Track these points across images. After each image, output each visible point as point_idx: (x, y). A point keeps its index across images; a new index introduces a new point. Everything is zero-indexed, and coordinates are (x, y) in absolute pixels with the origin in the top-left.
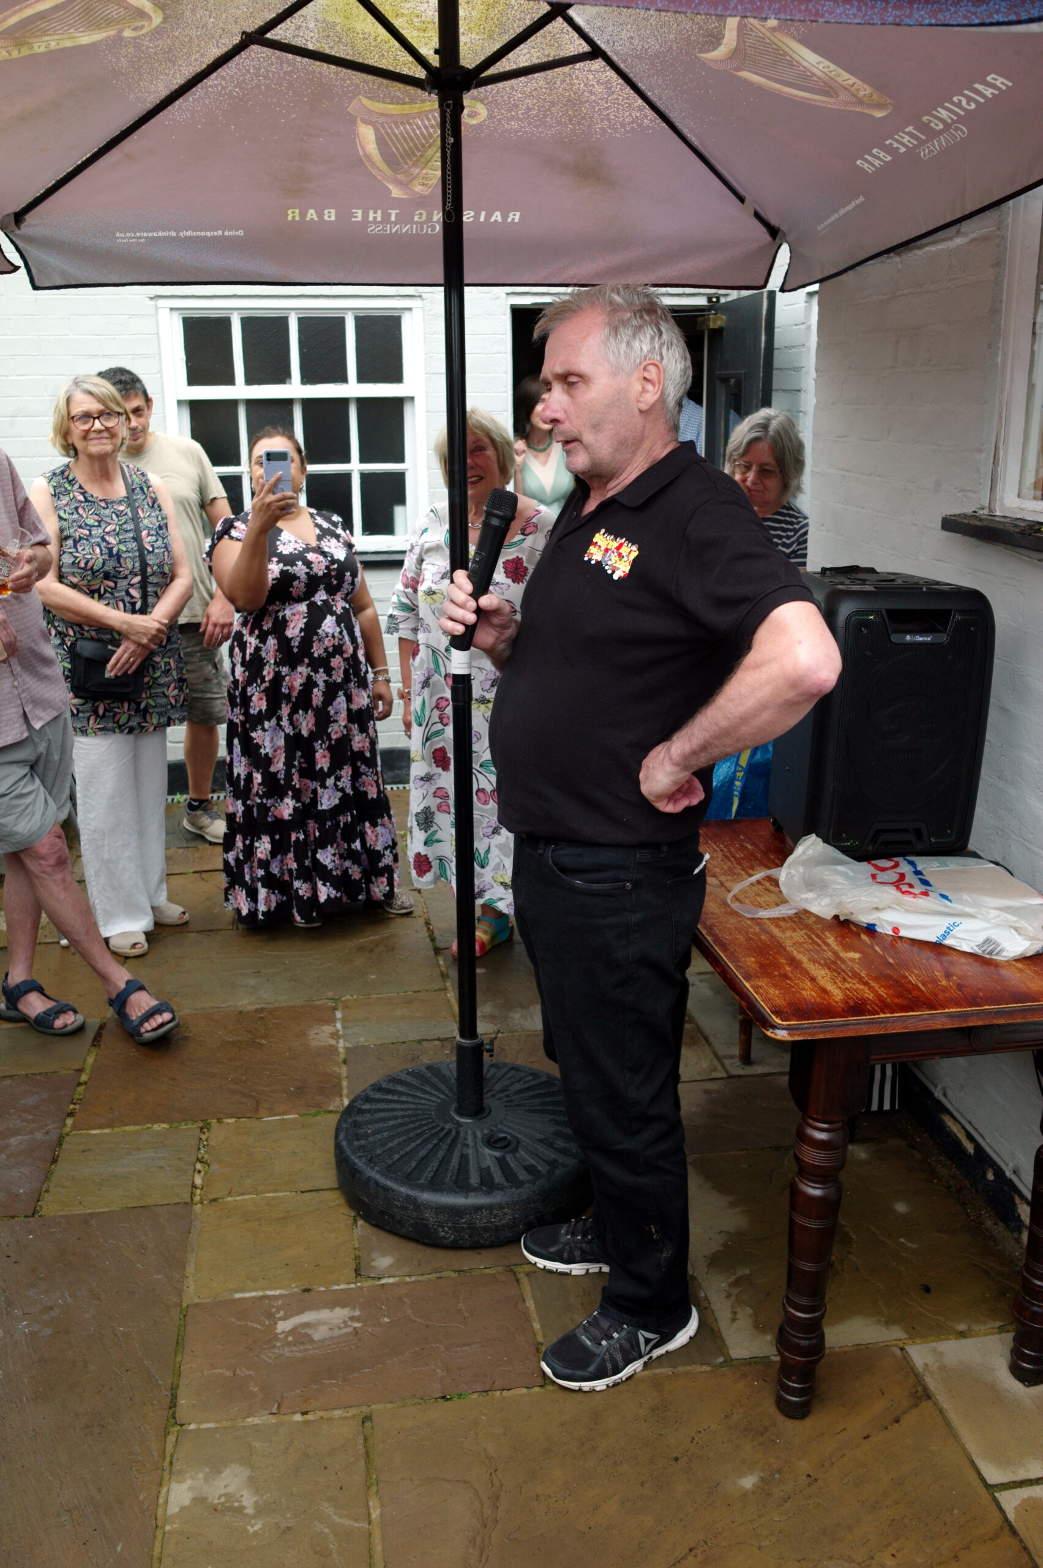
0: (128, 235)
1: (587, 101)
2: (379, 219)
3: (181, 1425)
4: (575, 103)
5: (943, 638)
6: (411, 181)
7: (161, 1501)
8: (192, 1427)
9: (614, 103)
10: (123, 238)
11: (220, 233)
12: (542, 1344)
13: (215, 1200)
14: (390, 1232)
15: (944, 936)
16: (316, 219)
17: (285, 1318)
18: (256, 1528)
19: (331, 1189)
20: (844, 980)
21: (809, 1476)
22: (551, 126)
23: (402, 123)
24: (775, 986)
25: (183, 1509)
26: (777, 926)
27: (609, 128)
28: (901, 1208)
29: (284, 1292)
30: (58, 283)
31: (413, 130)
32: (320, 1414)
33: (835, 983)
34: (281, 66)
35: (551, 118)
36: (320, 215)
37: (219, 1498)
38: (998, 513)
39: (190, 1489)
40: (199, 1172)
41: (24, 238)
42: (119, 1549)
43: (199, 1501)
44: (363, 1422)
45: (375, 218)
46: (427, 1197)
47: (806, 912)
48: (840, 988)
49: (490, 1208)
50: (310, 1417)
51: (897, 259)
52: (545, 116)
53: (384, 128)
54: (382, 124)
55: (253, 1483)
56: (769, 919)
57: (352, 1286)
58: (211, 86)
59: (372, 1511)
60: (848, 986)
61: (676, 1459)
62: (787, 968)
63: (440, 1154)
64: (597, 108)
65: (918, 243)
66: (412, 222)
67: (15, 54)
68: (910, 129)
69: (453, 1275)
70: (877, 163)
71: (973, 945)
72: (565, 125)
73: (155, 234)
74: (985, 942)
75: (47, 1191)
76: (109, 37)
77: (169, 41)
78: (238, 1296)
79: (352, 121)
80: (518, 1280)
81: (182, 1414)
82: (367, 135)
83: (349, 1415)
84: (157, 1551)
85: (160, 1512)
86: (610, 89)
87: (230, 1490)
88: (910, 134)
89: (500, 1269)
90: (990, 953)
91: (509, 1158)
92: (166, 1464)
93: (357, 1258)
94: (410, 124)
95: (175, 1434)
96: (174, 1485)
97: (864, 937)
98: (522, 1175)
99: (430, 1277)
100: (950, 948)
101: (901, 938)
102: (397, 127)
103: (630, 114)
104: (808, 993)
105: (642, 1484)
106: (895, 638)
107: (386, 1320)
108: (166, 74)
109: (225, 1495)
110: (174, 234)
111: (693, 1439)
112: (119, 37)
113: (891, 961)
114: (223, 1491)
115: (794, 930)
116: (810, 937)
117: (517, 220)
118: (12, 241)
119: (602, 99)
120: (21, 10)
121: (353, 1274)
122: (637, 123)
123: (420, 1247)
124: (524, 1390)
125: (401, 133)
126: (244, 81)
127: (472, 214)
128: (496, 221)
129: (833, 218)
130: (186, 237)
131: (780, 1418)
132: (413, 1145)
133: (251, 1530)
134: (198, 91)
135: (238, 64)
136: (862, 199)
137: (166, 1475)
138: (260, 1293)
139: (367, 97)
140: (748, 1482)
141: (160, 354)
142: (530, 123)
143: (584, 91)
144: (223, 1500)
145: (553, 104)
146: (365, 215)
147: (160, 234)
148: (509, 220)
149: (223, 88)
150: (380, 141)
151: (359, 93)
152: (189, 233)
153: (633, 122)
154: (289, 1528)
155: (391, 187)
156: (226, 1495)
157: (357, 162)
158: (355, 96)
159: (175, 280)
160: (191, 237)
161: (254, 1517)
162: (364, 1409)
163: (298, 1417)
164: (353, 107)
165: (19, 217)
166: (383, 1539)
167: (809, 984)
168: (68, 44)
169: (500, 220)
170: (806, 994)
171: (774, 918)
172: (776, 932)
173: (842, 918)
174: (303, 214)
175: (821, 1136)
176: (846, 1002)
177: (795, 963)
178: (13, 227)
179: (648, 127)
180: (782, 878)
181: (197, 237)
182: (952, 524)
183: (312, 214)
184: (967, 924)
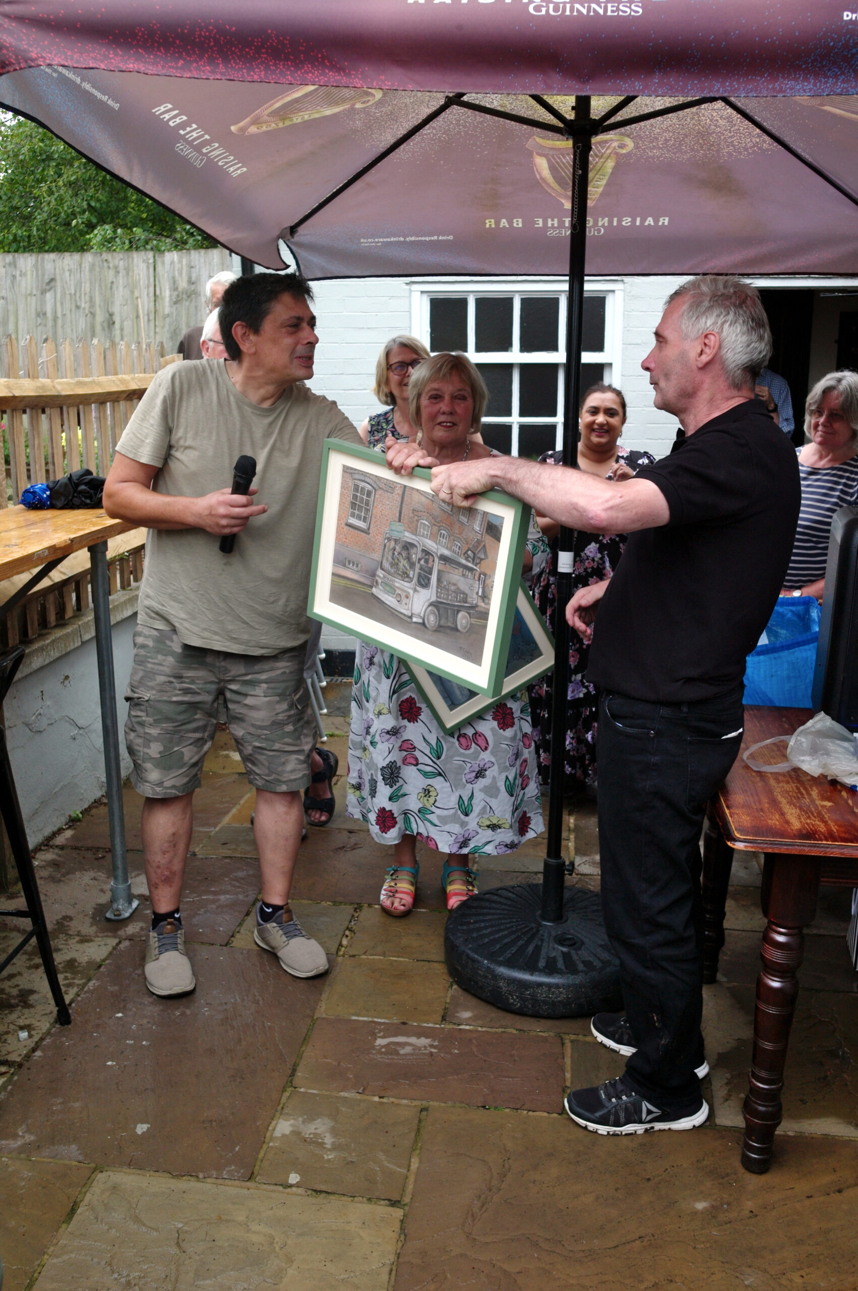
0: (370, 240)
1: (714, 132)
2: (556, 225)
3: (295, 1088)
4: (704, 134)
7: (270, 1128)
8: (302, 1090)
9: (736, 133)
10: (365, 242)
11: (436, 238)
12: (568, 1088)
13: (354, 956)
14: (475, 995)
16: (507, 226)
17: (383, 1037)
18: (330, 1157)
19: (440, 962)
20: (809, 817)
21: (752, 1212)
22: (686, 152)
24: (748, 815)
25: (284, 1135)
26: (776, 779)
27: (734, 151)
29: (387, 1021)
30: (319, 276)
32: (392, 1100)
33: (800, 818)
34: (475, 118)
35: (686, 146)
36: (510, 222)
37: (310, 1134)
39: (291, 1125)
40: (347, 936)
41: (296, 244)
42: (237, 1149)
43: (296, 1133)
44: (421, 1111)
45: (553, 224)
46: (503, 970)
47: (799, 769)
48: (801, 822)
50: (385, 1100)
52: (680, 145)
53: (554, 159)
54: (552, 156)
55: (334, 1132)
56: (771, 773)
57: (438, 1026)
58: (425, 134)
59: (412, 1164)
60: (808, 821)
62: (766, 805)
63: (521, 943)
64: (722, 137)
67: (281, 125)
69: (514, 1032)
72: (698, 151)
73: (389, 240)
75: (238, 932)
76: (345, 110)
77: (390, 108)
78: (354, 1018)
79: (530, 155)
80: (563, 1044)
81: (297, 1081)
82: (541, 164)
83: (413, 1104)
84: (261, 1155)
85: (268, 1135)
86: (732, 122)
87: (318, 1131)
89: (552, 1034)
91: (573, 952)
92: (280, 1107)
93: (445, 1009)
95: (290, 1092)
96: (281, 1121)
97: (844, 794)
98: (581, 967)
99: (497, 1030)
102: (564, 157)
103: (751, 141)
104: (774, 821)
105: (617, 1190)
107: (456, 1051)
108: (391, 128)
109: (313, 1134)
110: (402, 239)
111: (667, 1169)
112: (352, 109)
113: (856, 810)
114: (313, 1131)
115: (788, 782)
116: (798, 788)
117: (666, 223)
118: (288, 246)
119: (726, 130)
120: (282, 98)
121: (440, 1019)
122: (757, 146)
123: (495, 1010)
124: (546, 1114)
126: (449, 130)
127: (630, 219)
128: (649, 225)
130: (411, 241)
132: (501, 934)
133: (326, 1157)
134: (417, 137)
135: (444, 118)
137: (277, 1114)
138: (370, 1019)
139: (539, 137)
140: (700, 1206)
141: (410, 327)
142: (668, 151)
143: (710, 125)
144: (312, 1136)
145: (686, 136)
146: (545, 222)
147: (392, 239)
148: (660, 224)
149: (434, 135)
150: (552, 168)
151: (534, 135)
152: (413, 239)
153: (754, 146)
154: (352, 1162)
155: (563, 201)
156: (315, 1134)
157: (536, 184)
158: (530, 136)
159: (401, 273)
160: (414, 241)
161: (330, 1150)
162: (424, 1103)
163: (376, 1099)
164: (529, 144)
165: (293, 230)
166: (416, 1181)
167: (777, 817)
168: (317, 116)
169: (652, 223)
170: (770, 821)
171: (776, 773)
172: (772, 782)
173: (829, 778)
174: (497, 223)
175: (781, 939)
176: (800, 830)
177: (774, 803)
178: (289, 237)
179: (767, 150)
180: (792, 743)
181: (419, 241)
183: (504, 223)
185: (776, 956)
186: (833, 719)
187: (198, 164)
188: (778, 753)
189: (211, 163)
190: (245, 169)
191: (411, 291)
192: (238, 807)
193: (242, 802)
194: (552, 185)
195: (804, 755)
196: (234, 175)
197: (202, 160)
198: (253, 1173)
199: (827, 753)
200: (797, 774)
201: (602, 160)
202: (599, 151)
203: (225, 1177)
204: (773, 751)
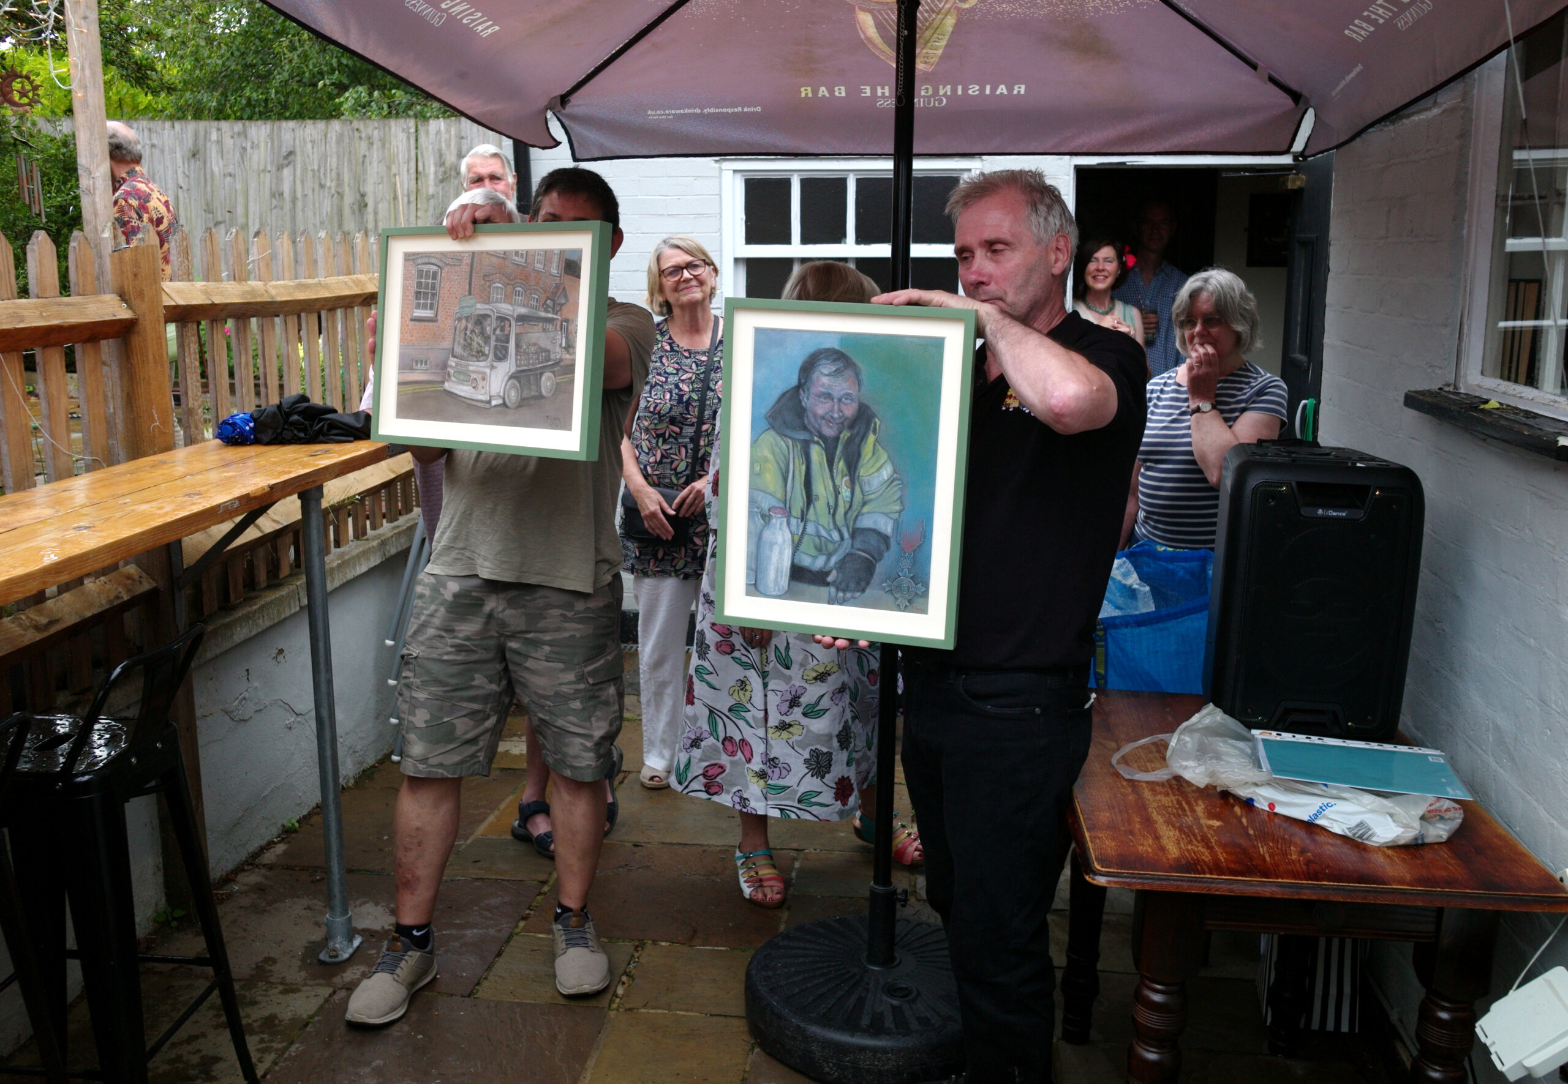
0: (659, 112)
2: (887, 94)
5: (1360, 514)
10: (654, 115)
11: (740, 109)
13: (630, 1010)
14: (782, 1062)
15: (1316, 816)
16: (827, 95)
19: (739, 1017)
20: (1190, 842)
22: (1043, 7)
24: (1113, 839)
26: (1153, 790)
27: (1102, 6)
30: (596, 155)
33: (1179, 844)
36: (831, 91)
38: (1462, 391)
40: (624, 983)
41: (569, 116)
45: (883, 93)
46: (815, 1030)
47: (1180, 777)
48: (1180, 848)
49: (875, 1050)
51: (1391, 128)
53: (881, 14)
54: (879, 11)
56: (1147, 782)
60: (1190, 847)
62: (1138, 826)
63: (840, 993)
65: (1405, 112)
68: (1380, 2)
70: (1362, 32)
71: (1344, 827)
72: (1057, 5)
73: (682, 111)
74: (1358, 825)
75: (486, 978)
79: (851, 10)
82: (866, 21)
88: (1382, 7)
90: (1361, 837)
91: (906, 1006)
93: (744, 1079)
97: (1237, 810)
98: (914, 1025)
100: (1323, 829)
101: (1276, 814)
104: (1145, 847)
106: (1304, 511)
110: (698, 111)
113: (1251, 832)
115: (1167, 795)
116: (1179, 803)
117: (1022, 92)
118: (559, 119)
127: (977, 87)
128: (1001, 94)
129: (1343, 84)
130: (710, 114)
132: (816, 981)
136: (1359, 68)
141: (721, 214)
142: (1021, 5)
146: (874, 91)
147: (686, 111)
148: (1015, 92)
150: (879, 26)
152: (712, 110)
157: (861, 45)
159: (698, 152)
160: (713, 113)
165: (564, 99)
167: (1150, 841)
169: (1005, 92)
170: (1140, 848)
171: (1153, 783)
172: (1147, 794)
173: (1219, 789)
174: (815, 91)
175: (1157, 998)
176: (1177, 860)
177: (1148, 822)
178: (559, 107)
179: (1142, 4)
180: (1173, 743)
181: (719, 113)
182: (1412, 400)
183: (823, 91)
184: (1341, 806)
185: (1150, 1020)
186: (1225, 712)
187: (436, 22)
188: (1157, 755)
189: (452, 20)
190: (497, 28)
191: (721, 170)
192: (497, 812)
193: (502, 806)
195: (1187, 759)
196: (484, 34)
197: (441, 17)
199: (1218, 757)
200: (1178, 783)
201: (940, 17)
202: (936, 6)
204: (1151, 752)
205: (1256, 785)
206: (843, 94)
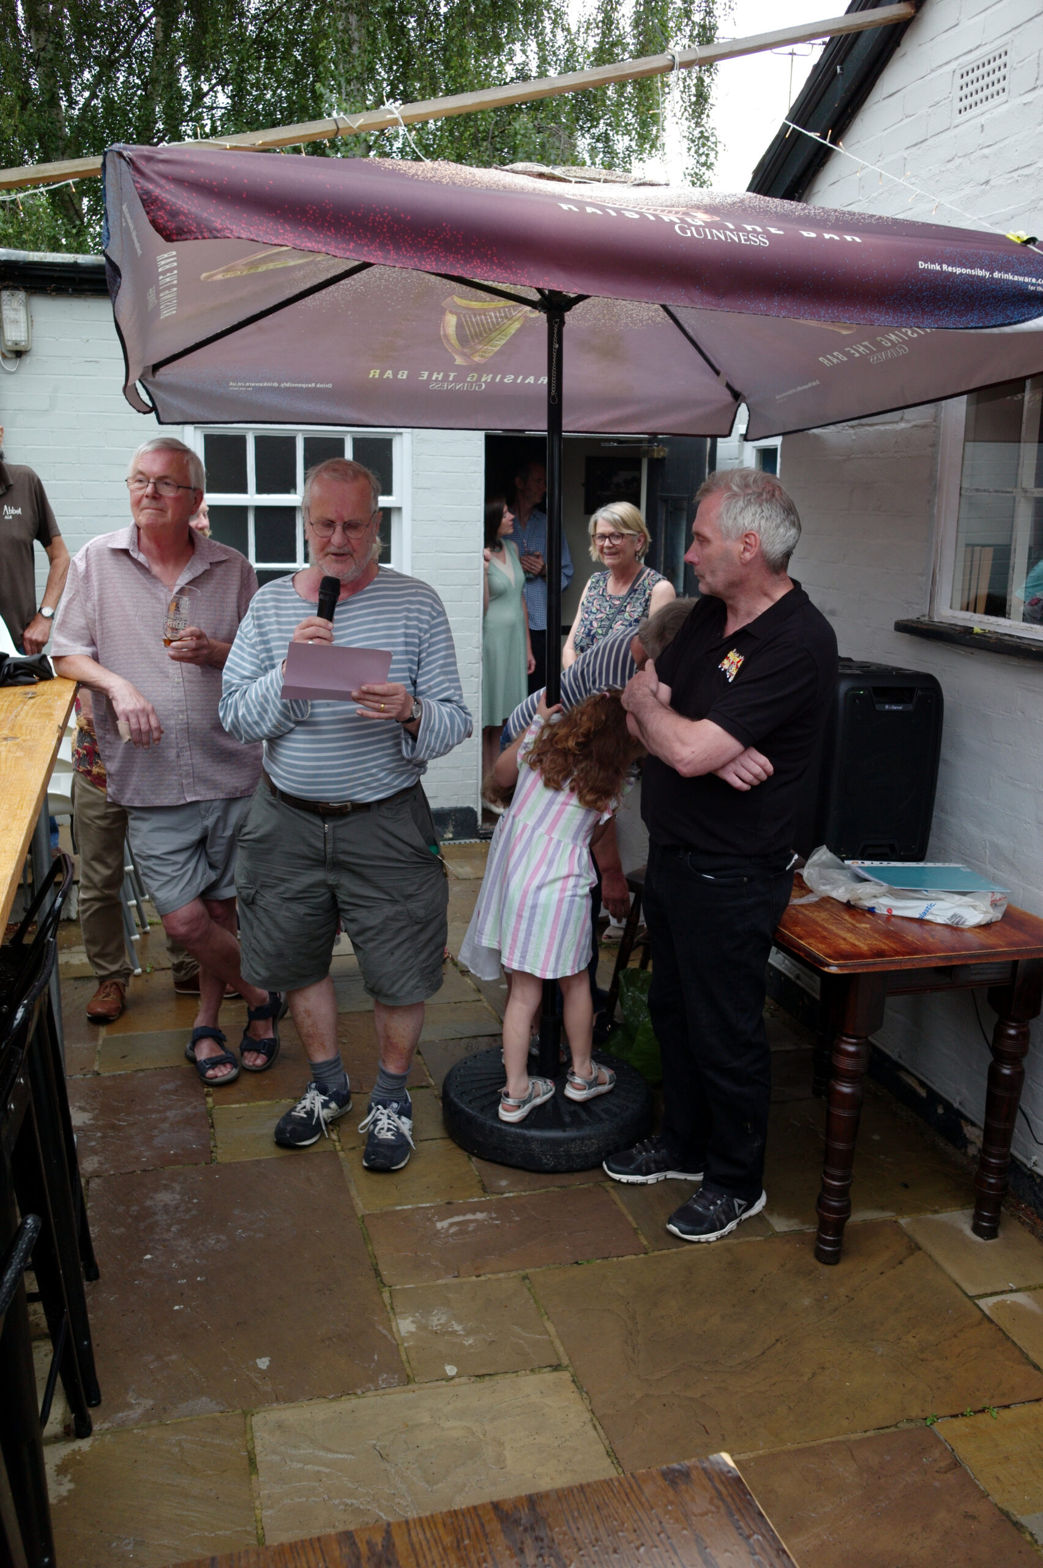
0: (239, 384)
2: (440, 379)
3: (390, 1287)
5: (910, 707)
6: (472, 354)
7: (394, 1330)
8: (398, 1287)
10: (235, 386)
11: (313, 385)
12: (636, 1230)
14: (501, 1163)
15: (925, 914)
16: (392, 377)
17: (441, 1220)
18: (470, 1342)
20: (865, 939)
21: (848, 1296)
22: (589, 320)
23: (480, 315)
24: (821, 943)
25: (413, 1334)
26: (807, 910)
28: (876, 1137)
29: (433, 1205)
30: (178, 420)
31: (486, 319)
32: (489, 1276)
33: (860, 941)
36: (395, 374)
37: (436, 1326)
38: (936, 620)
39: (413, 1322)
42: (376, 1357)
43: (423, 1328)
44: (523, 1280)
45: (437, 378)
46: (533, 1133)
48: (864, 943)
49: (582, 1139)
50: (483, 1278)
52: (586, 314)
53: (465, 317)
54: (464, 314)
55: (457, 1318)
57: (483, 1199)
59: (549, 1329)
60: (868, 942)
61: (753, 1291)
62: (825, 933)
64: (624, 309)
66: (464, 381)
68: (866, 343)
69: (557, 1189)
70: (835, 361)
71: (945, 919)
72: (600, 320)
73: (261, 385)
74: (954, 916)
75: (215, 1147)
79: (442, 312)
80: (607, 1191)
81: (387, 1279)
82: (451, 321)
83: (511, 1276)
84: (404, 1357)
85: (396, 1336)
87: (442, 1321)
88: (865, 346)
89: (591, 1184)
90: (957, 924)
92: (389, 1309)
93: (480, 1181)
94: (485, 315)
95: (388, 1292)
96: (400, 1321)
97: (869, 915)
98: (604, 1116)
99: (540, 1191)
100: (929, 922)
101: (894, 916)
102: (475, 316)
103: (648, 313)
105: (734, 1306)
106: (878, 707)
107: (517, 1218)
109: (439, 1325)
110: (276, 385)
111: (763, 1279)
113: (892, 928)
114: (437, 1322)
115: (819, 912)
116: (832, 916)
117: (545, 383)
118: (144, 386)
121: (481, 1192)
122: (651, 319)
123: (526, 1173)
125: (477, 322)
127: (513, 377)
128: (529, 382)
129: (791, 392)
130: (286, 388)
131: (819, 1265)
133: (466, 1343)
136: (818, 382)
137: (391, 1315)
138: (415, 1206)
139: (459, 297)
140: (807, 1302)
142: (573, 318)
144: (439, 1327)
147: (265, 384)
148: (540, 382)
149: (352, 286)
150: (459, 326)
151: (454, 294)
152: (288, 385)
153: (648, 319)
154: (494, 1341)
155: (456, 357)
156: (441, 1325)
157: (437, 340)
158: (450, 295)
160: (289, 388)
161: (465, 1336)
162: (521, 1272)
163: (474, 1278)
164: (446, 302)
165: (155, 369)
166: (563, 1343)
167: (843, 941)
169: (532, 382)
170: (842, 947)
173: (850, 903)
175: (851, 1049)
178: (149, 376)
179: (659, 323)
180: (807, 877)
181: (294, 388)
182: (902, 627)
183: (389, 374)
184: (939, 904)
185: (845, 1065)
186: (831, 851)
187: (150, 307)
189: (157, 306)
190: (174, 312)
194: (453, 341)
196: (164, 317)
197: (154, 303)
198: (408, 1376)
200: (828, 901)
201: (510, 322)
202: (511, 314)
203: (384, 1386)
205: (875, 897)
206: (405, 377)
